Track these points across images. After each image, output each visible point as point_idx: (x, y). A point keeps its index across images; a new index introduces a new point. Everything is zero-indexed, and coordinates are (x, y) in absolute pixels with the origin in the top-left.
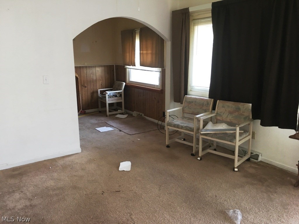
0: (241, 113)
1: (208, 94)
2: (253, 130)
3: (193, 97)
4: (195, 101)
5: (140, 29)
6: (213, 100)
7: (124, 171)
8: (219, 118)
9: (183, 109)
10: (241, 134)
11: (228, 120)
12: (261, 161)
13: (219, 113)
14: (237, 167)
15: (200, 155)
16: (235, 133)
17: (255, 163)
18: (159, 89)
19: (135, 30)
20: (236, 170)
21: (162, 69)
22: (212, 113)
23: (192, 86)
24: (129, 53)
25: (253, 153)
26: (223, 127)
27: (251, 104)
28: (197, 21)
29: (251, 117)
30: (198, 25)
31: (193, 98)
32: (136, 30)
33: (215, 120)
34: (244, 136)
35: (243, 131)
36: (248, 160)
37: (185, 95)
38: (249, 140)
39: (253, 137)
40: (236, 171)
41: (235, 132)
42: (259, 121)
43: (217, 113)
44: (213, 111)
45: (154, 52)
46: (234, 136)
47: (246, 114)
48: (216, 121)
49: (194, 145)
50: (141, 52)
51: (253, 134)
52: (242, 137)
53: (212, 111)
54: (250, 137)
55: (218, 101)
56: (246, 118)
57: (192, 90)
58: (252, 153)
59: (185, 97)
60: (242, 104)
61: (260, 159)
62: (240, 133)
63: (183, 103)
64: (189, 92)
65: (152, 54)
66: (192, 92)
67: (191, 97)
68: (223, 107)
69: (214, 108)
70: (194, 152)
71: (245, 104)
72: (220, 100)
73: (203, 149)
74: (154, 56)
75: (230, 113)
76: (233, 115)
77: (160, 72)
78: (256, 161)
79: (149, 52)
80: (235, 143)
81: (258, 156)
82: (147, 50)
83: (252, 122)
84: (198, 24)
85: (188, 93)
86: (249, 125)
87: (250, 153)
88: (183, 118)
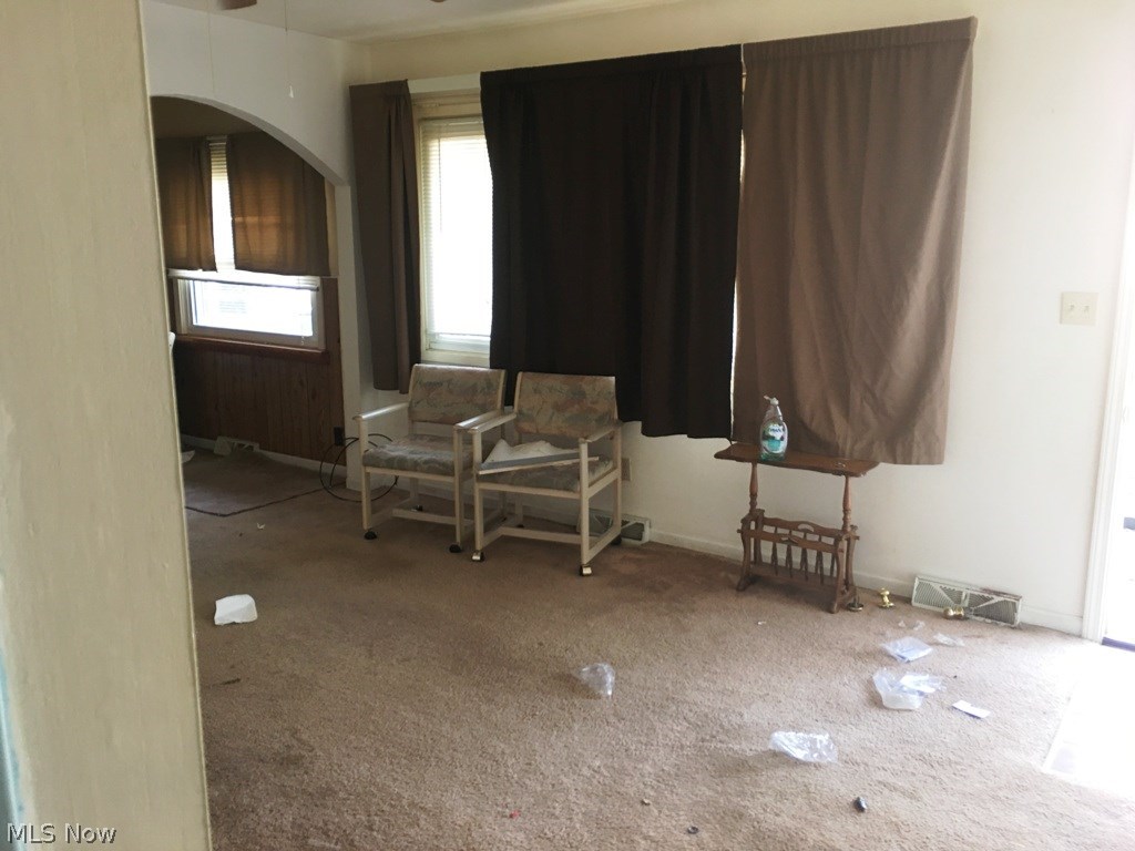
0: (589, 405)
1: (488, 357)
2: (623, 452)
3: (439, 366)
4: (449, 382)
5: (226, 137)
6: (503, 372)
7: (234, 623)
8: (526, 426)
9: (410, 408)
10: (592, 467)
11: (554, 431)
12: (650, 543)
13: (525, 411)
14: (590, 562)
15: (479, 547)
16: (578, 465)
17: (635, 548)
18: (316, 349)
19: (208, 139)
20: (587, 571)
21: (323, 282)
22: (503, 414)
23: (434, 335)
24: (188, 223)
25: (627, 522)
26: (540, 450)
27: (614, 378)
28: (436, 124)
29: (616, 417)
30: (439, 138)
31: (442, 369)
32: (210, 142)
33: (516, 434)
34: (602, 470)
35: (597, 459)
36: (617, 543)
37: (412, 365)
38: (615, 481)
39: (625, 476)
40: (588, 575)
41: (575, 461)
42: (638, 425)
43: (520, 412)
44: (506, 408)
45: (289, 219)
46: (574, 473)
47: (602, 407)
48: (517, 436)
49: (456, 520)
50: (239, 219)
51: (625, 464)
52: (597, 475)
53: (502, 409)
54: (617, 474)
55: (520, 374)
56: (602, 420)
57: (433, 346)
58: (624, 523)
59: (413, 370)
60: (588, 378)
61: (648, 535)
62: (590, 463)
63: (410, 391)
64: (425, 355)
65: (282, 227)
66: (435, 352)
67: (435, 369)
68: (536, 391)
69: (509, 399)
70: (458, 539)
71: (598, 378)
72: (524, 371)
73: (487, 528)
74: (291, 235)
75: (558, 408)
76: (567, 415)
77: (317, 290)
78: (637, 543)
79: (271, 219)
80: (580, 492)
81: (640, 527)
82: (260, 213)
83: (620, 429)
84: (440, 135)
85: (423, 358)
86: (612, 438)
87: (620, 524)
88: (414, 437)
